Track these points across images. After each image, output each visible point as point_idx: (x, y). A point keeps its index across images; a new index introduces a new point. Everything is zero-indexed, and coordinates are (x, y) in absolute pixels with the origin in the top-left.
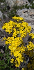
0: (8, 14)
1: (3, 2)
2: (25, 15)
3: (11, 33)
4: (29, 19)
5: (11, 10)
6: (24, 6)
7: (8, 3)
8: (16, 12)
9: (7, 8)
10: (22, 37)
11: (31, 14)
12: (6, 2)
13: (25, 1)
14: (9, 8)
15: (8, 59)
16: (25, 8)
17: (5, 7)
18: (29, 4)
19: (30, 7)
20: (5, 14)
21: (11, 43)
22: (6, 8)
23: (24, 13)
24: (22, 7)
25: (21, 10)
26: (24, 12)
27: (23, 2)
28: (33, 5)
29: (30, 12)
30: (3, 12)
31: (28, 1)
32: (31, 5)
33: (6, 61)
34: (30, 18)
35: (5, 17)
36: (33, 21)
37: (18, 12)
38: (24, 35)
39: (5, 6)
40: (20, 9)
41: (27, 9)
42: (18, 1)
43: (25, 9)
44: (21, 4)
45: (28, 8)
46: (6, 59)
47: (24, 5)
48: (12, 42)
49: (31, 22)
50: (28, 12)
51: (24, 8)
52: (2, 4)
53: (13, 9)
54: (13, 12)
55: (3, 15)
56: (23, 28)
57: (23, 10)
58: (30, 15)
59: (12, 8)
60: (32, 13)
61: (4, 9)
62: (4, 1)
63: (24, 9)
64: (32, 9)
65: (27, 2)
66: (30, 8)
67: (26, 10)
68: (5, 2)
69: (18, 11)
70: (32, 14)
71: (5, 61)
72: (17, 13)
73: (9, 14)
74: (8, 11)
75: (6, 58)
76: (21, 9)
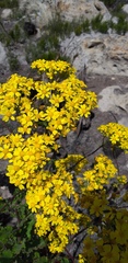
0: (28, 51)
1: (9, 7)
2: (93, 55)
3: (13, 118)
4: (106, 72)
5: (39, 35)
6: (87, 21)
7: (28, 12)
8: (58, 46)
9: (25, 29)
10: (55, 132)
11: (114, 53)
12: (21, 7)
13: (91, 3)
14: (31, 29)
15: (29, 220)
16: (93, 28)
17: (17, 27)
18: (107, 17)
19: (112, 25)
20: (16, 53)
21: (9, 156)
22: (22, 31)
23: (91, 47)
24: (81, 28)
25: (78, 39)
26: (90, 44)
27: (84, 8)
28: (121, 20)
29: (112, 47)
30: (8, 45)
31: (102, 5)
32: (115, 21)
33: (21, 228)
34: (109, 69)
35: (16, 62)
36: (120, 78)
37: (68, 44)
38: (61, 127)
39: (16, 22)
40: (73, 34)
41: (99, 34)
42: (67, 3)
43: (93, 32)
44: (78, 15)
45: (103, 30)
46: (20, 220)
47: (90, 17)
48: (12, 153)
49: (114, 83)
50: (104, 47)
51: (87, 31)
52: (7, 12)
53: (48, 33)
54: (48, 45)
55: (8, 55)
56: (61, 100)
57: (84, 39)
58: (113, 58)
59: (44, 28)
60: (117, 48)
61: (12, 34)
62: (14, 5)
63: (88, 35)
64: (119, 33)
65: (99, 9)
66: (110, 30)
67: (95, 37)
68: (18, 6)
69: (67, 40)
70: (119, 52)
71: (15, 228)
72: (62, 49)
73: (30, 50)
74: (28, 40)
75: (18, 218)
76: (78, 34)
